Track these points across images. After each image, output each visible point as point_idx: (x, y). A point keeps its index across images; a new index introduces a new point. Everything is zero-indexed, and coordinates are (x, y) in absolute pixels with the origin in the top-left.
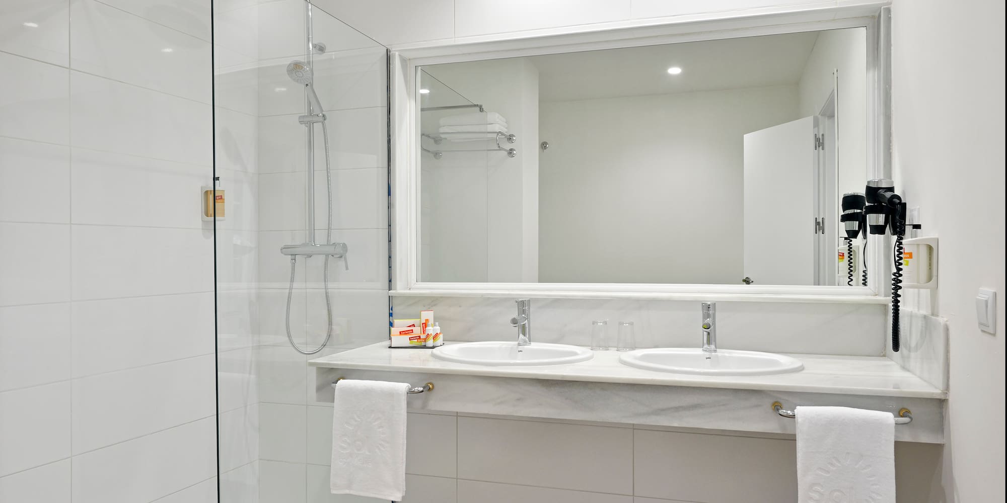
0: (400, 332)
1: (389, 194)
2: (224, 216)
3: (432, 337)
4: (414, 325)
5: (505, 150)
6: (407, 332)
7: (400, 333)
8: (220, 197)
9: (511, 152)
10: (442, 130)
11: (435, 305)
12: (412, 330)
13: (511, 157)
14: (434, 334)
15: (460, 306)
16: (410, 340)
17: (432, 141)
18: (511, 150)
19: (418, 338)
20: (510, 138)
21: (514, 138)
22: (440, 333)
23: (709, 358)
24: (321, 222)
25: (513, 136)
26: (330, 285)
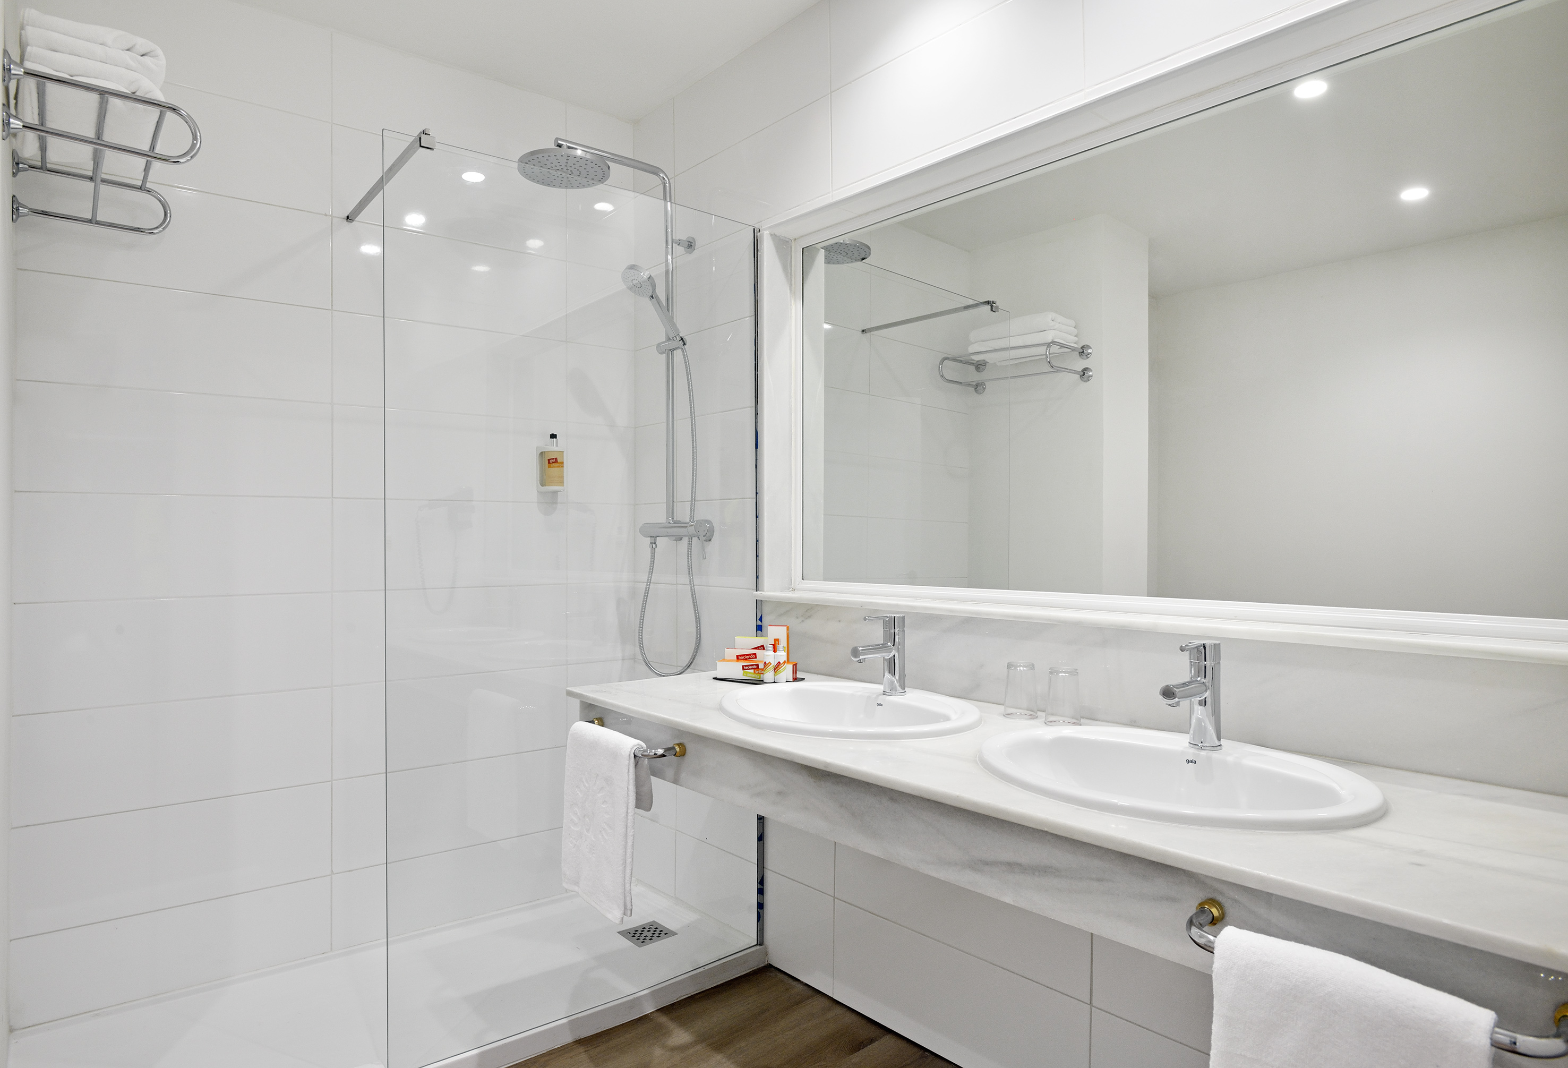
0: (737, 656)
1: (757, 447)
2: (563, 486)
3: (771, 668)
4: (763, 646)
5: (1076, 372)
6: (747, 657)
7: (738, 658)
8: (554, 460)
9: (1084, 374)
10: (971, 349)
11: (809, 617)
12: (755, 654)
13: (1086, 381)
14: (774, 663)
15: (840, 621)
16: (743, 669)
17: (973, 368)
18: (1086, 370)
19: (756, 667)
20: (1083, 352)
21: (1090, 351)
22: (785, 662)
23: (1192, 762)
24: (683, 491)
25: (1089, 347)
26: (696, 582)
